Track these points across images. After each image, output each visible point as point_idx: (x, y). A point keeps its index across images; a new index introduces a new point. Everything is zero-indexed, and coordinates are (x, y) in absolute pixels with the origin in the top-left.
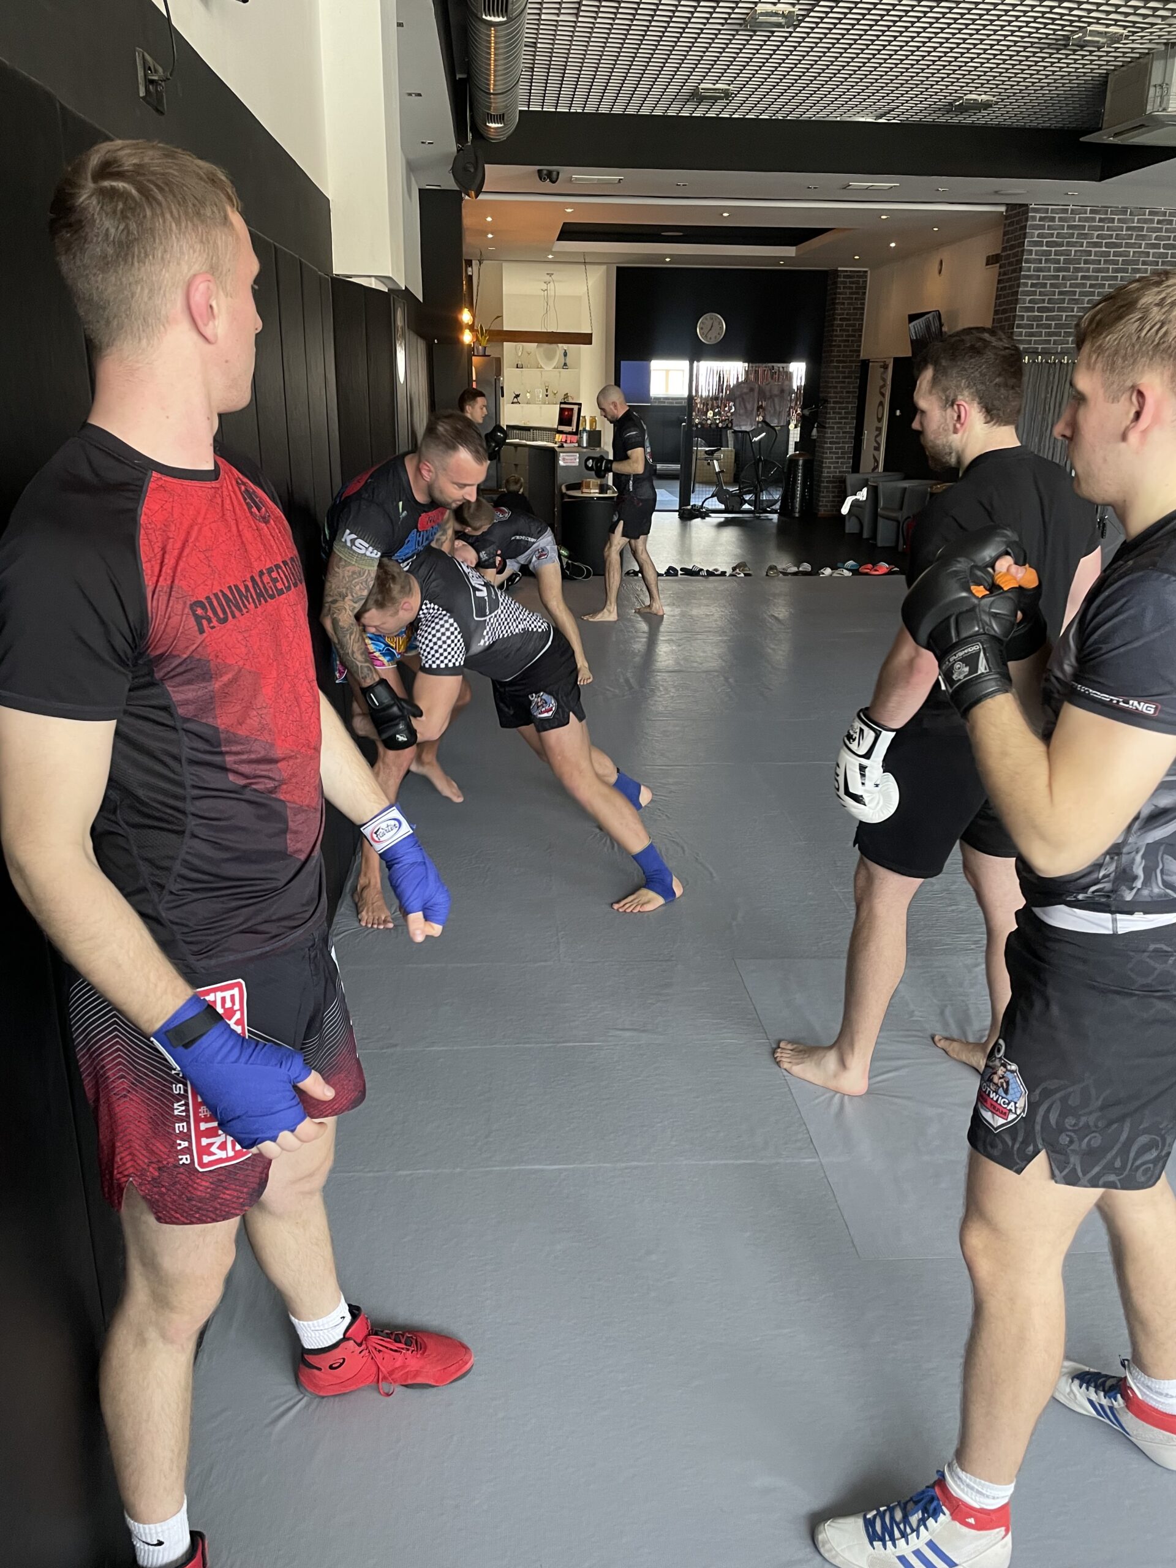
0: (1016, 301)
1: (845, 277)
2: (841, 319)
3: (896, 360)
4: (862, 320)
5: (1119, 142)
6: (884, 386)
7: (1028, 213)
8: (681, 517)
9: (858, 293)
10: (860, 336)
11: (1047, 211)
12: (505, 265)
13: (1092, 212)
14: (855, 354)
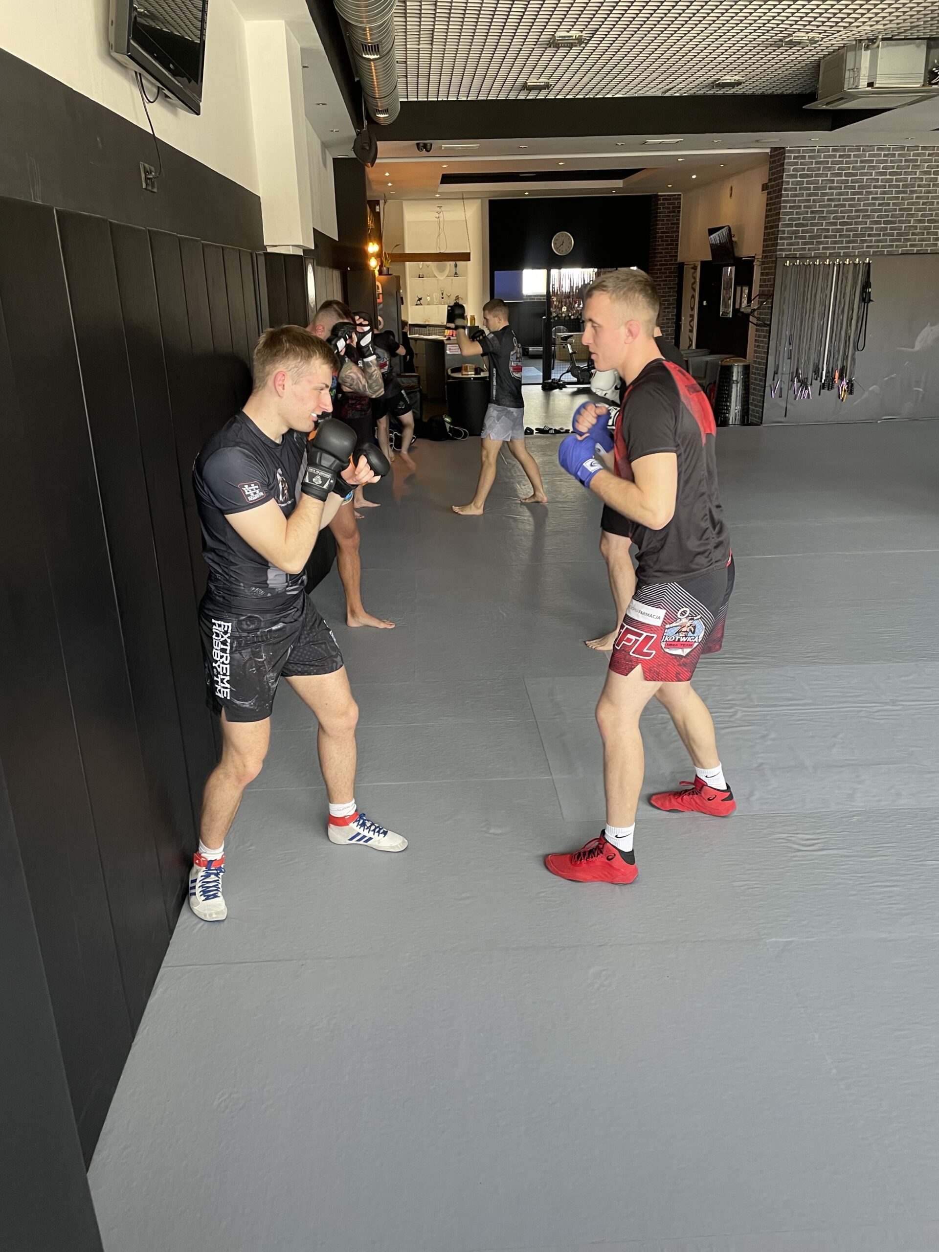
0: (779, 220)
1: (664, 200)
2: (662, 233)
3: (703, 263)
4: (678, 232)
5: (831, 108)
6: (694, 283)
7: (785, 154)
8: (544, 389)
9: (674, 212)
10: (677, 244)
11: (799, 151)
12: (404, 203)
13: (834, 150)
14: (674, 258)
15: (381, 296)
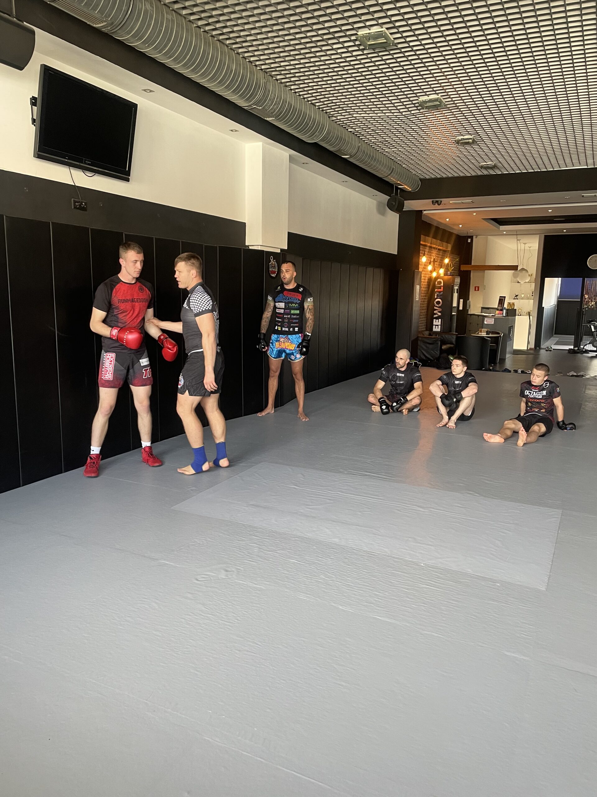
12: (489, 237)
15: (442, 287)
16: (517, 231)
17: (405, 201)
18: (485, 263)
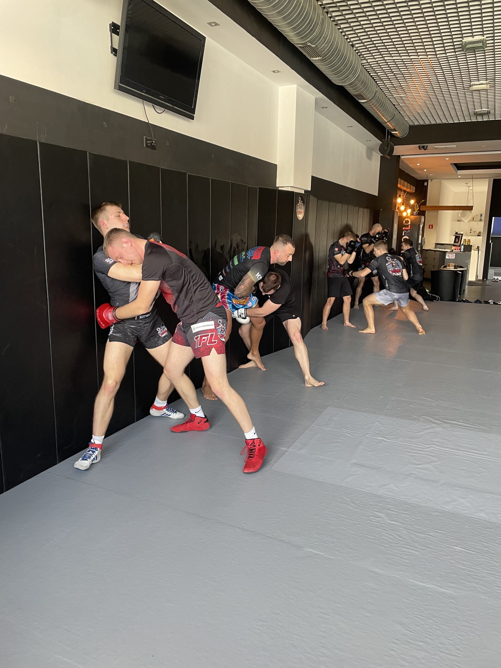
12: (442, 181)
15: (409, 226)
16: (472, 175)
17: (394, 146)
18: (439, 204)
